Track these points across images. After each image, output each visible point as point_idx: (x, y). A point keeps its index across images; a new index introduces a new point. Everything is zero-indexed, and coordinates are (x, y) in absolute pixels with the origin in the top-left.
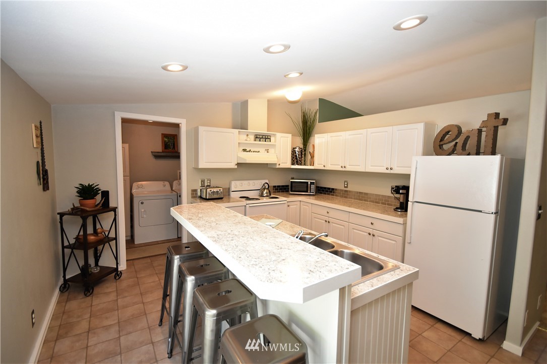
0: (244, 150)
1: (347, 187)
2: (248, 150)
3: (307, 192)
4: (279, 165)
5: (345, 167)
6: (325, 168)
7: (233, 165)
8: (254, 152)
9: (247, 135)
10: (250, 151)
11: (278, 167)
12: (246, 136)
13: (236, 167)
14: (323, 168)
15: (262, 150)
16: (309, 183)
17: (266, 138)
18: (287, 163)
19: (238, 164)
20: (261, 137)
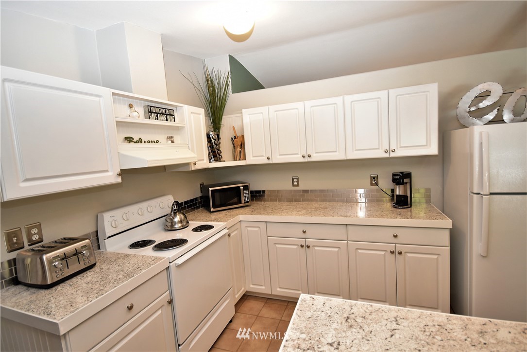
0: (129, 139)
1: (298, 185)
2: (136, 139)
3: (241, 203)
4: (195, 164)
5: (309, 156)
6: (270, 162)
7: (111, 177)
8: (149, 142)
9: (131, 106)
10: (140, 141)
11: (193, 168)
12: (127, 107)
13: (119, 180)
14: (267, 162)
15: (162, 138)
16: (242, 188)
17: (167, 113)
18: (203, 160)
19: (124, 173)
20: (158, 111)
